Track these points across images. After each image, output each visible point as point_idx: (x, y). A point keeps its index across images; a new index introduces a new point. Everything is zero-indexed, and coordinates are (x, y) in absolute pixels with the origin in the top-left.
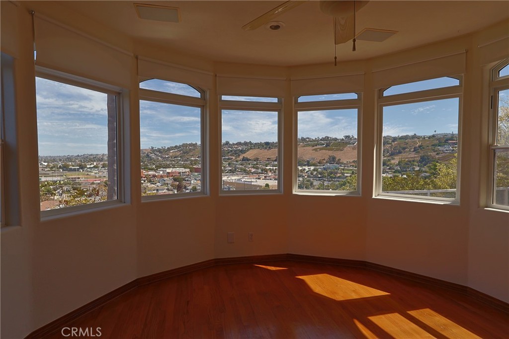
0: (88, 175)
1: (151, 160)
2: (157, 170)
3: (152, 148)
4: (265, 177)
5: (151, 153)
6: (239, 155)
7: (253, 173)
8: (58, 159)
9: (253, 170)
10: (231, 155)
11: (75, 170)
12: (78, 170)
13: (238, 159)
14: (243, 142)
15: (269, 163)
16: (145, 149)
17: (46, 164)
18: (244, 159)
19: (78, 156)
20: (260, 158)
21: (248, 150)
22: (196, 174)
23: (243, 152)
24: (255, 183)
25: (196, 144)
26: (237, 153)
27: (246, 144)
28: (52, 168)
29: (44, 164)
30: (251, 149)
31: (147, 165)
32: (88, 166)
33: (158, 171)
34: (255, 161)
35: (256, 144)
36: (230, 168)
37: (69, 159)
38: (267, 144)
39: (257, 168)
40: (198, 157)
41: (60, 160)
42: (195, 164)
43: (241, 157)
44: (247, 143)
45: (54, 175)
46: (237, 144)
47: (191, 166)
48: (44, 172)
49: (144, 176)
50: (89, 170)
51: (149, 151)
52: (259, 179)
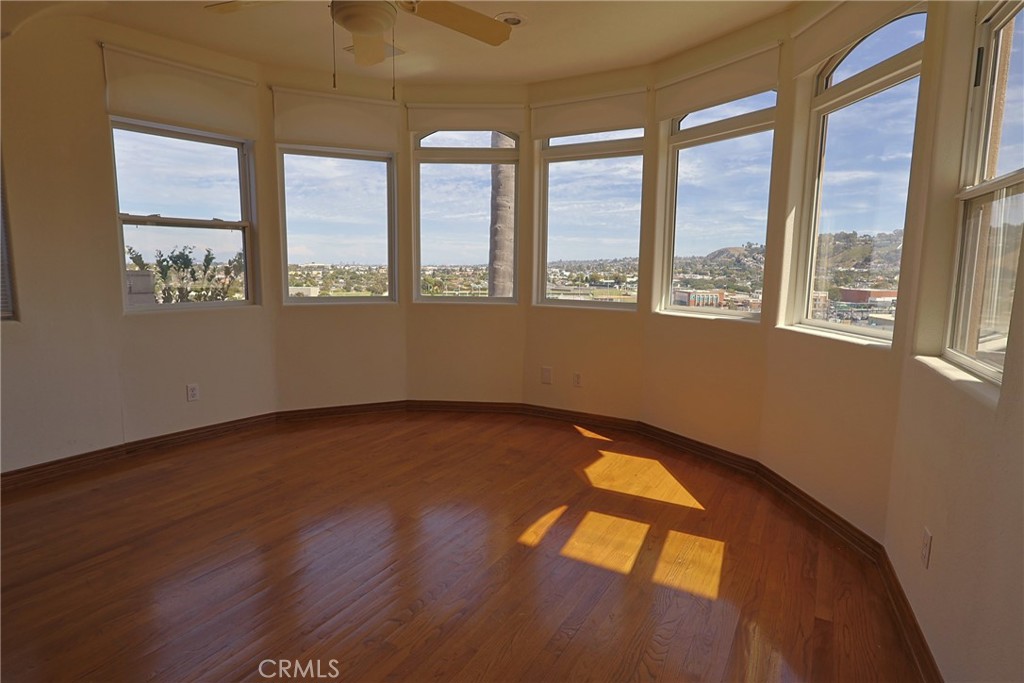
0: (626, 295)
1: (744, 270)
2: (753, 291)
3: (750, 245)
5: (746, 257)
8: (585, 265)
11: (606, 285)
12: (612, 286)
16: (735, 249)
17: (568, 274)
19: (615, 261)
22: (844, 304)
25: (855, 234)
28: (575, 281)
29: (565, 273)
31: (735, 281)
32: (628, 280)
33: (754, 294)
37: (601, 266)
40: (855, 266)
41: (588, 268)
42: (846, 281)
45: (576, 292)
47: (835, 286)
48: (564, 287)
49: (724, 302)
50: (629, 286)
51: (743, 251)
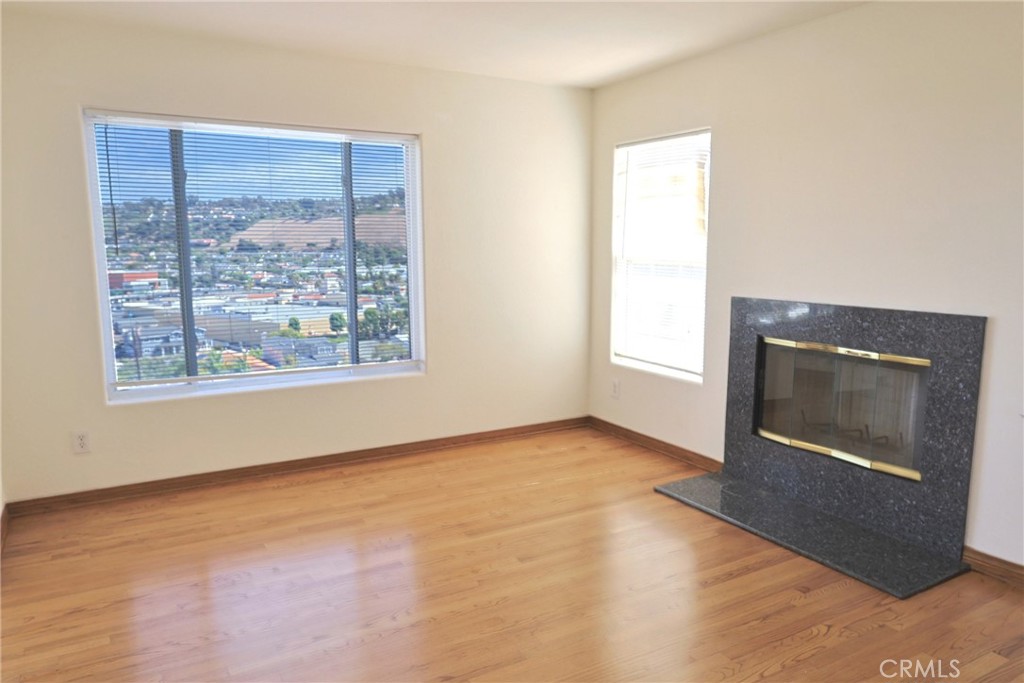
4: (295, 296)
6: (229, 235)
7: (265, 286)
9: (266, 277)
10: (206, 235)
13: (225, 246)
14: (237, 197)
15: (313, 256)
18: (243, 247)
20: (288, 242)
21: (253, 221)
23: (238, 225)
24: (262, 318)
26: (220, 229)
27: (246, 203)
30: (262, 217)
34: (273, 250)
35: (276, 204)
36: (200, 273)
38: (307, 204)
39: (279, 272)
43: (235, 240)
44: (248, 201)
46: (219, 204)
52: (276, 303)
